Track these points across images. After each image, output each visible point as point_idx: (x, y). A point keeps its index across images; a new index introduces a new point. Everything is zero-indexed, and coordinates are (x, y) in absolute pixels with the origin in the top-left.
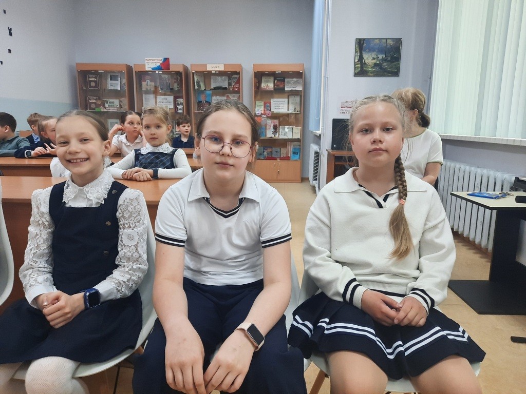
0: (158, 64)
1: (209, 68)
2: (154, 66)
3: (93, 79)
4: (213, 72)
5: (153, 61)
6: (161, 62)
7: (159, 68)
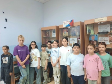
0: (68, 24)
1: (96, 21)
2: (67, 25)
3: (47, 33)
4: (99, 23)
5: (66, 23)
6: (70, 22)
7: (69, 25)
